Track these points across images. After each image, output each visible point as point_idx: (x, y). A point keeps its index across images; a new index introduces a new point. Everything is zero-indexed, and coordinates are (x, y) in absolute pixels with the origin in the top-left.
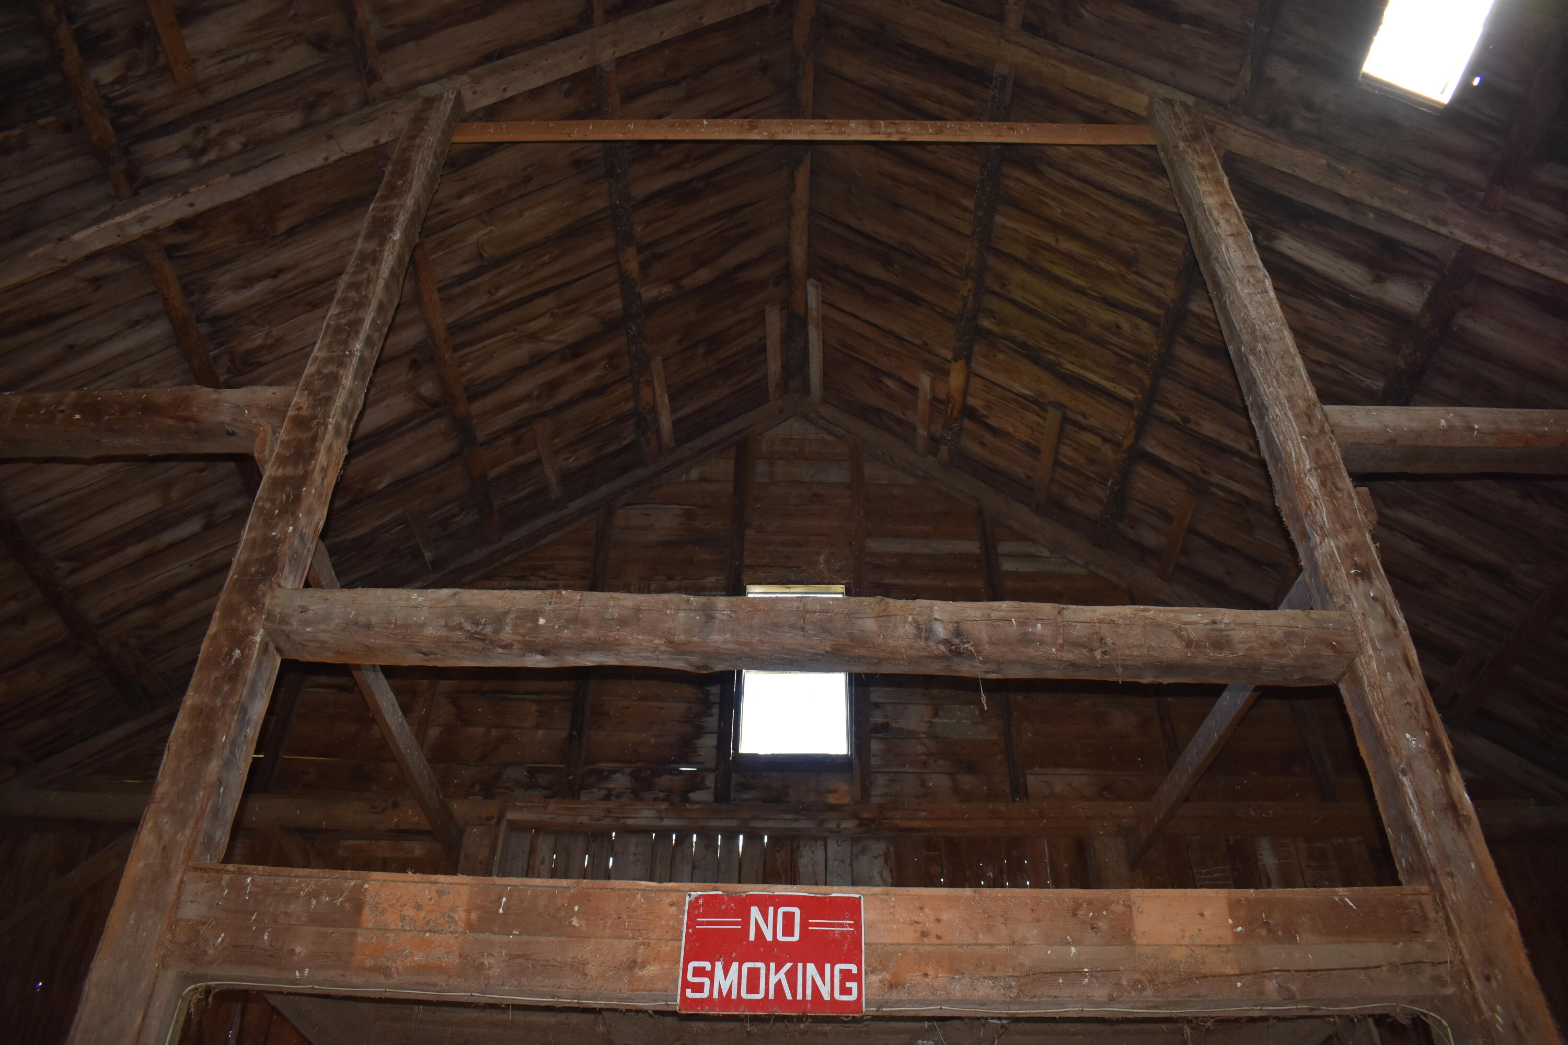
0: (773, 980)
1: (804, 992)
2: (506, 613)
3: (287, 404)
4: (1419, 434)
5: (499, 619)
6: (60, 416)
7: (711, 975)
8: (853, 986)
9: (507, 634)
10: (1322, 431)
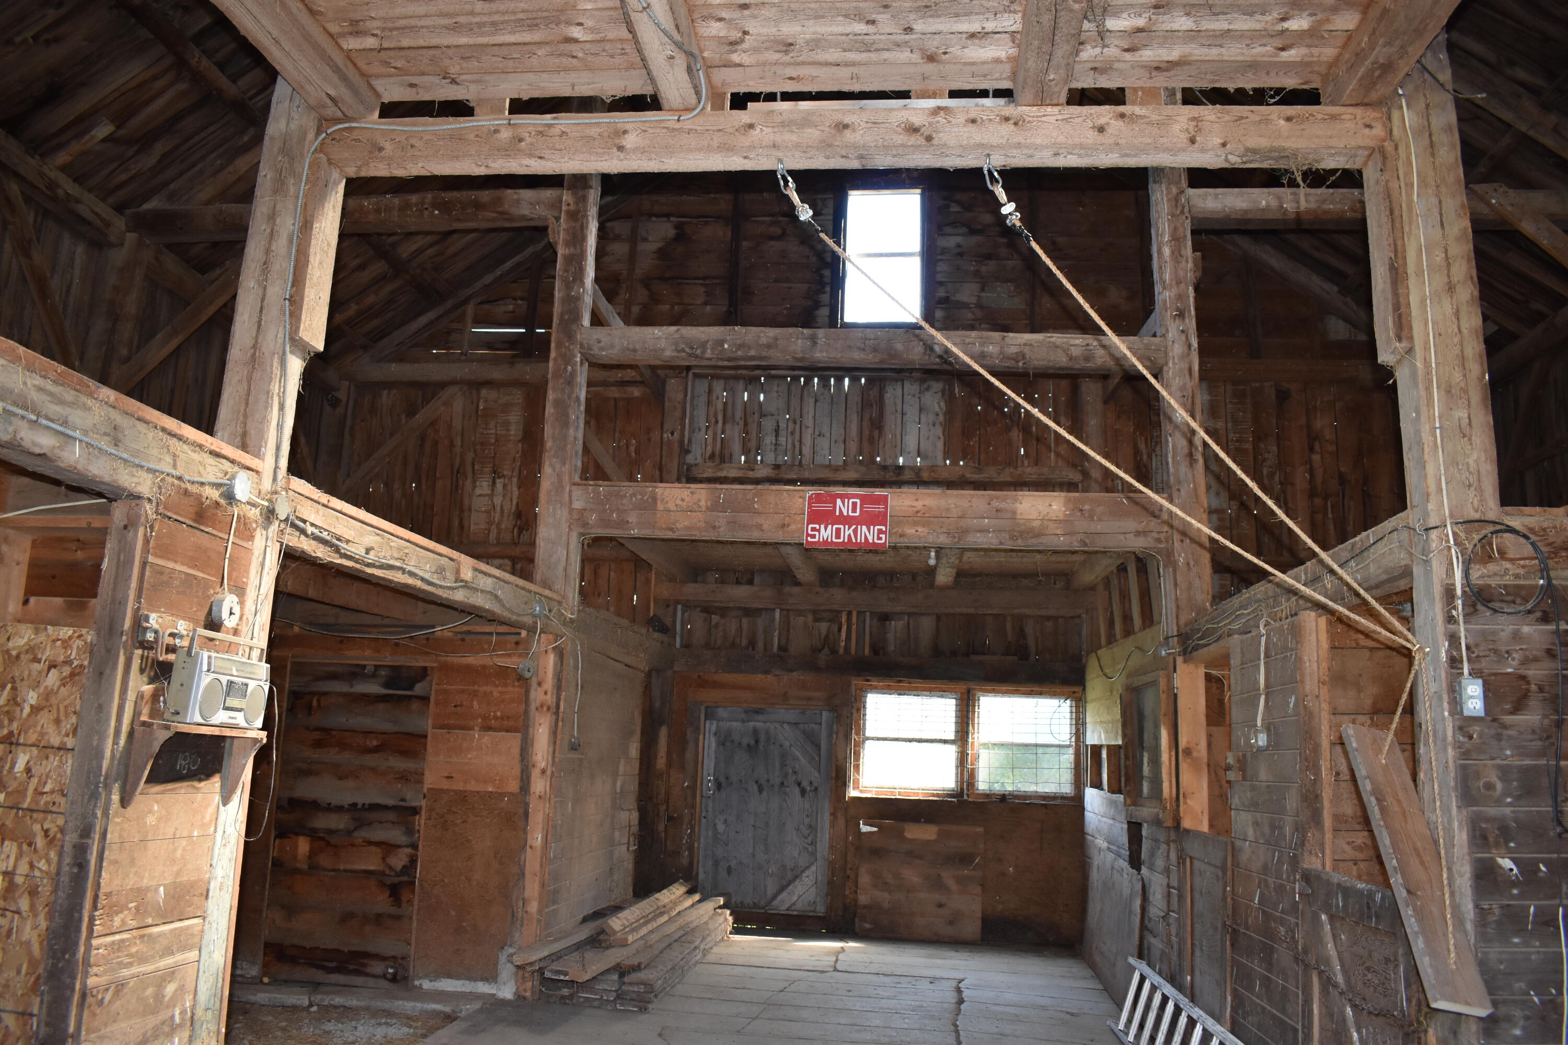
0: (847, 533)
1: (861, 539)
2: (707, 341)
3: (561, 201)
4: (1246, 212)
5: (703, 345)
6: (426, 213)
7: (819, 531)
8: (883, 536)
9: (709, 354)
10: (1182, 212)
